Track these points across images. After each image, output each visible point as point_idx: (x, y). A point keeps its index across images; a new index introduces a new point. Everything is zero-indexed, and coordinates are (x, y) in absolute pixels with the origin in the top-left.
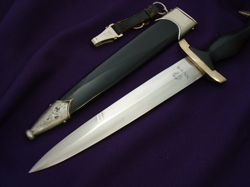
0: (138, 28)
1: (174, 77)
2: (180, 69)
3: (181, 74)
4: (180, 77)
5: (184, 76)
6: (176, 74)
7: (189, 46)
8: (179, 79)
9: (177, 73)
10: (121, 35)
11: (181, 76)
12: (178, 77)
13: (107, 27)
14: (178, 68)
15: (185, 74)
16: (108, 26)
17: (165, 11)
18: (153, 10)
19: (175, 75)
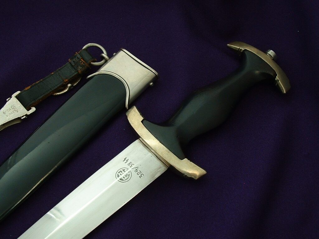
0: (61, 93)
1: (118, 179)
2: (128, 162)
3: (129, 172)
4: (128, 177)
5: (134, 174)
6: (122, 172)
7: (142, 118)
8: (125, 180)
9: (124, 170)
10: (33, 109)
11: (129, 175)
12: (125, 177)
13: (9, 99)
14: (125, 161)
15: (136, 170)
16: (11, 97)
17: (103, 58)
18: (82, 60)
19: (119, 174)
